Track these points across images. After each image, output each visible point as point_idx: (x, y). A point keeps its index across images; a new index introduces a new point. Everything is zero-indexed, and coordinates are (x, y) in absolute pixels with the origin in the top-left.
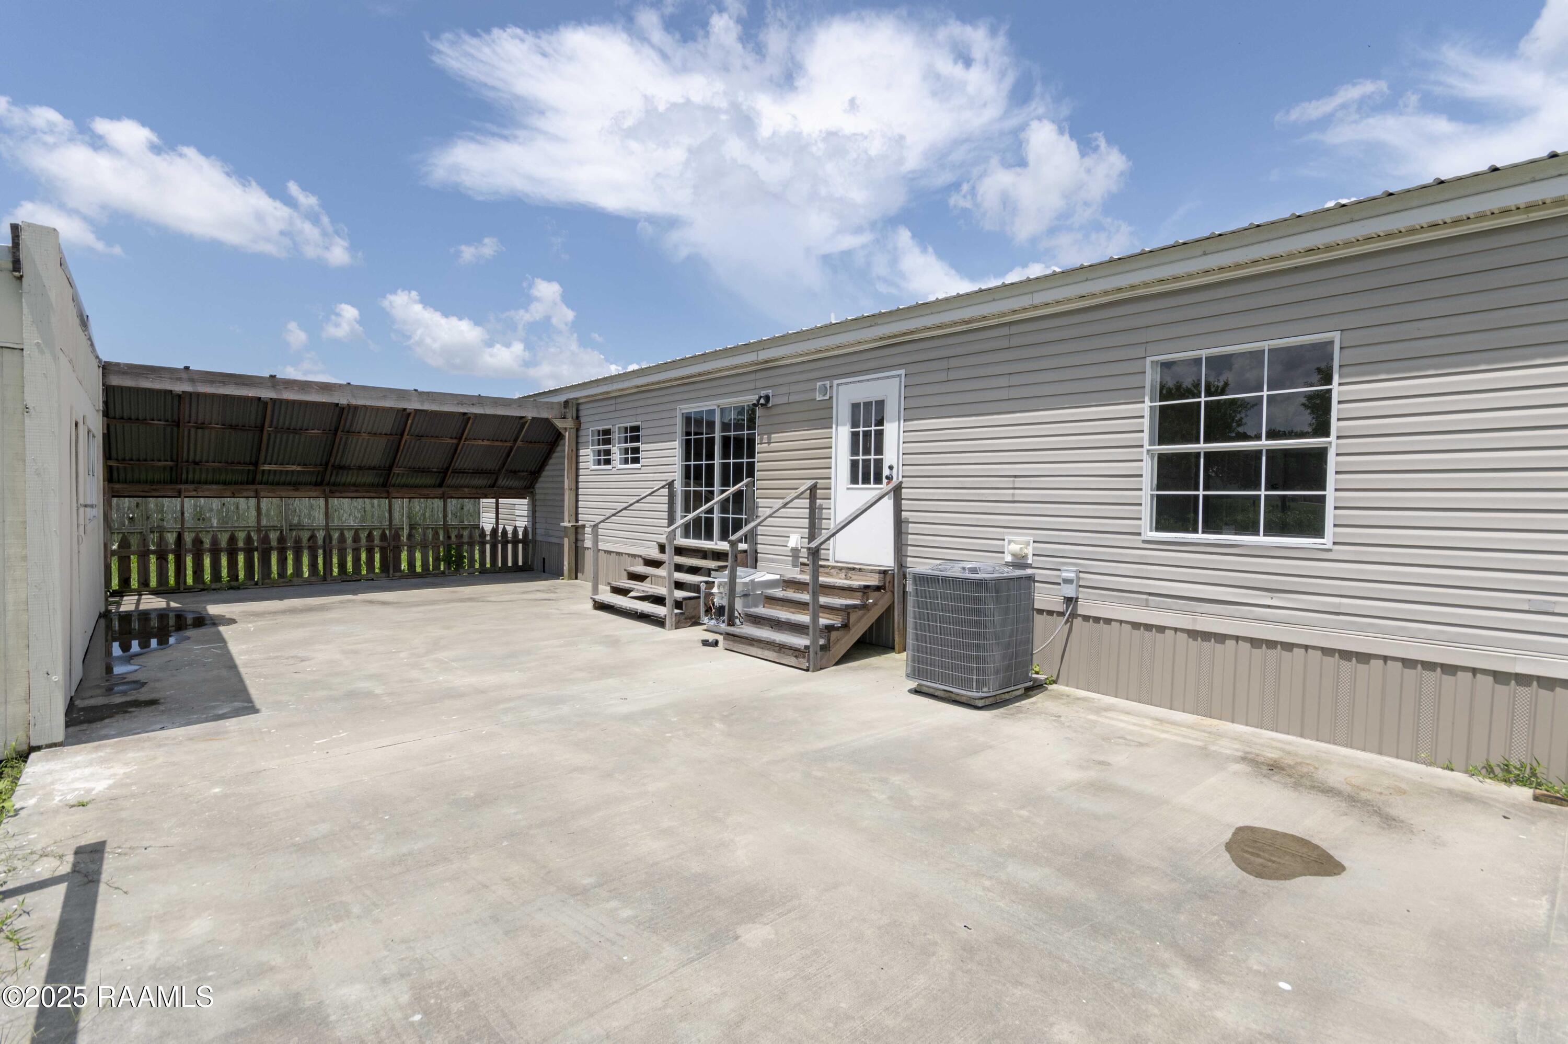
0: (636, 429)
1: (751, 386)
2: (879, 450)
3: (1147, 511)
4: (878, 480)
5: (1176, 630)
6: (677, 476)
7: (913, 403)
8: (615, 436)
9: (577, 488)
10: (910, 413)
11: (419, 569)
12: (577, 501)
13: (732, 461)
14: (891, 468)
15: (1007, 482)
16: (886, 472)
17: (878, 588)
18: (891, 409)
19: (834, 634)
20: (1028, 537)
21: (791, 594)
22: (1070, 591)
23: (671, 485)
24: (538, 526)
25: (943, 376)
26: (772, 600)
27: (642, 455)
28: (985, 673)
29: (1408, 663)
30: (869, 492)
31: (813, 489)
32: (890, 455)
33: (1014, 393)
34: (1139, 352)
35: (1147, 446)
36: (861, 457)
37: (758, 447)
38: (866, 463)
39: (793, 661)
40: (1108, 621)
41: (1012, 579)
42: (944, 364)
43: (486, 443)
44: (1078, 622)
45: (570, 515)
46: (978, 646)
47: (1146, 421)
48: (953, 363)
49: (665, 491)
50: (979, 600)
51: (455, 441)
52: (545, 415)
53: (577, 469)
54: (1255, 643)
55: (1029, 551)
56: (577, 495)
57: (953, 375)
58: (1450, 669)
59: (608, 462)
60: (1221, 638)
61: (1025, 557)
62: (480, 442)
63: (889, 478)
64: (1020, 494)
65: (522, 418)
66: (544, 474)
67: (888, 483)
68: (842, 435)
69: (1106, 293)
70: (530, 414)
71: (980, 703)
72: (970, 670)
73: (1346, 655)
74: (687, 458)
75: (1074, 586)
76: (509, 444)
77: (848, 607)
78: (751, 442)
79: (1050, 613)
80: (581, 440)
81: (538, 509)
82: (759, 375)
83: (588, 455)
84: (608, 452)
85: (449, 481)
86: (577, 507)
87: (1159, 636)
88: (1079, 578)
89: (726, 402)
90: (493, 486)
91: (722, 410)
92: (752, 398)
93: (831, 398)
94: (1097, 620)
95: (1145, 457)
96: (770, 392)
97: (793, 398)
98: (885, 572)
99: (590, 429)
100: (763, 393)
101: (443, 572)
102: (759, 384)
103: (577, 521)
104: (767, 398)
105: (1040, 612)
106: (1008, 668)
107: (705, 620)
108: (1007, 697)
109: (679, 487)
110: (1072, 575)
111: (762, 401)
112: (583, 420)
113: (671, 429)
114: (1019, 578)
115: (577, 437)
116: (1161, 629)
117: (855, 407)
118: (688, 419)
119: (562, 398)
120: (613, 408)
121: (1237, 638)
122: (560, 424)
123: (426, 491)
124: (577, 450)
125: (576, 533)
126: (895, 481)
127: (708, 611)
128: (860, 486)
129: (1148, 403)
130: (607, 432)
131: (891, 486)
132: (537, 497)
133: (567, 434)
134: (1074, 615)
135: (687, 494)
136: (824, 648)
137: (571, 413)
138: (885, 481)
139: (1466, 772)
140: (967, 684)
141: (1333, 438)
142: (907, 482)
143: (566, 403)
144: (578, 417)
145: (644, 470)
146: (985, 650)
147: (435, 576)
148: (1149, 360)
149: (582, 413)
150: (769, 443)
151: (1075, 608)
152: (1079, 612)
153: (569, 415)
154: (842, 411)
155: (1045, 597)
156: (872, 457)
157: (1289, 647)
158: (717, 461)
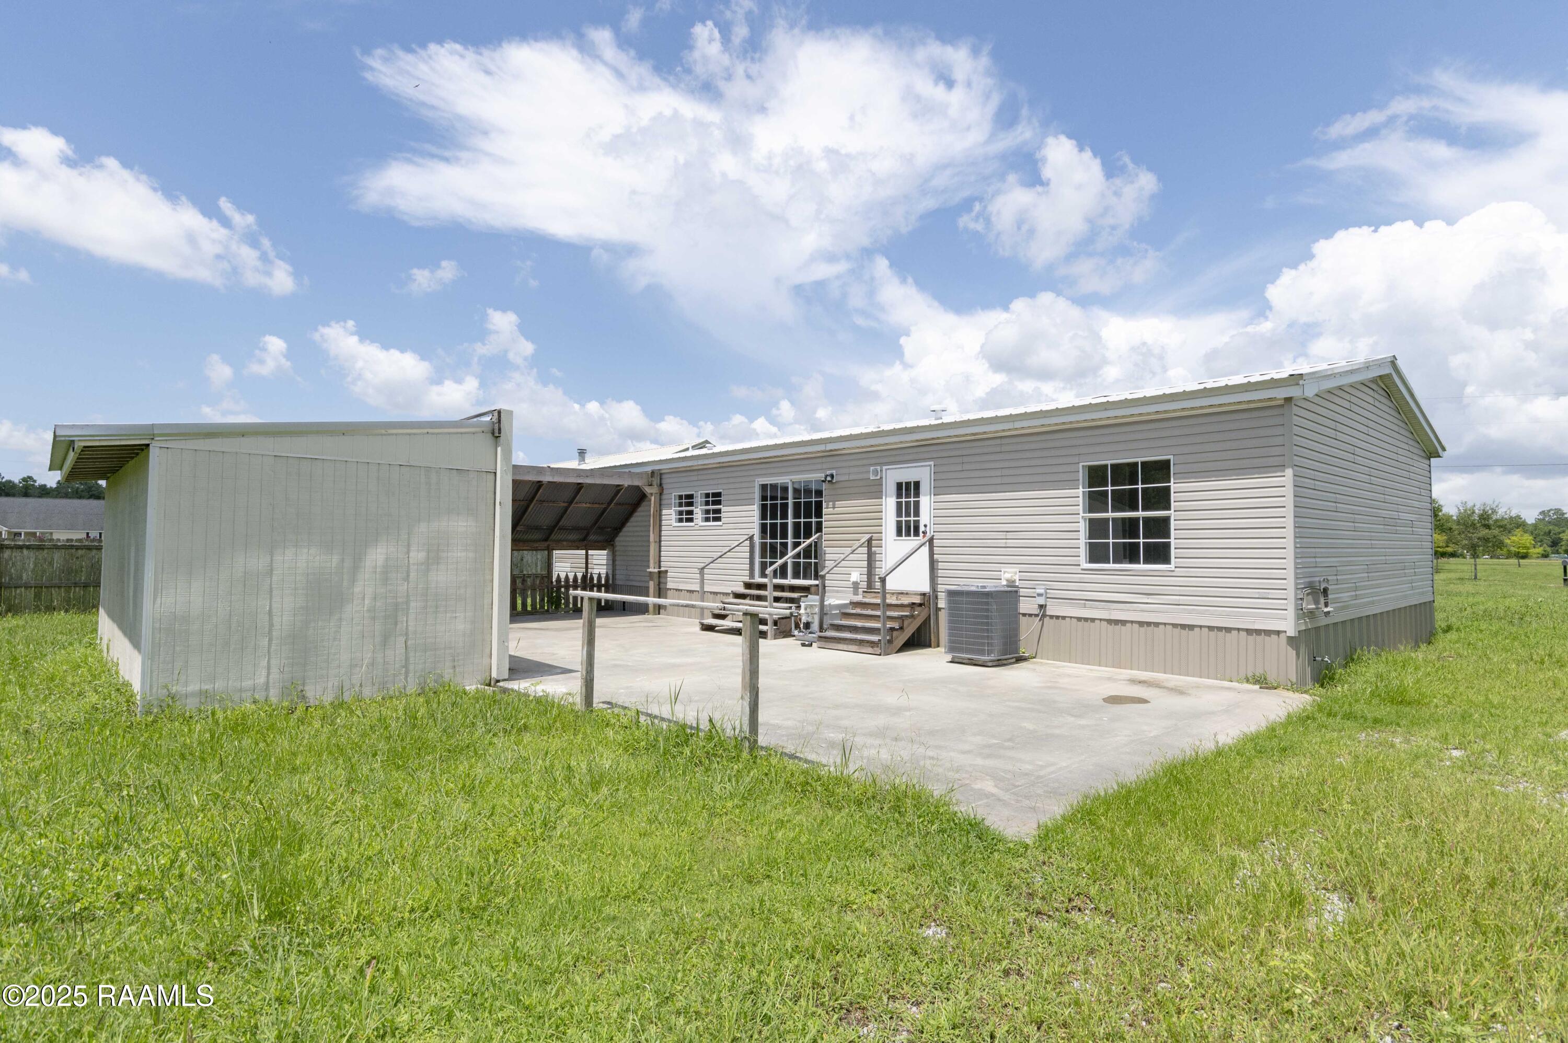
0: (718, 495)
1: (819, 467)
2: (917, 514)
3: (1083, 552)
4: (917, 533)
5: (1101, 620)
6: (756, 531)
7: (940, 484)
8: (699, 499)
9: (660, 541)
10: (938, 490)
11: (529, 608)
12: (660, 551)
13: (802, 520)
14: (925, 526)
15: (1002, 535)
16: (922, 529)
17: (920, 605)
18: (924, 488)
19: (895, 633)
20: (1016, 569)
21: (858, 611)
22: (1041, 601)
23: (751, 538)
24: (617, 572)
25: (959, 468)
26: (846, 615)
27: (722, 515)
28: (992, 646)
29: (1211, 628)
30: (911, 542)
31: (870, 541)
32: (925, 518)
33: (1006, 480)
34: (1076, 460)
35: (1082, 514)
36: (904, 519)
37: (824, 511)
38: (908, 522)
39: (870, 650)
40: (1064, 618)
41: (1006, 592)
42: (959, 460)
43: (588, 505)
44: (1047, 620)
45: (655, 563)
46: (988, 630)
47: (1081, 499)
48: (966, 459)
49: (747, 543)
50: (987, 603)
51: (565, 505)
52: (636, 483)
53: (660, 526)
54: (1141, 624)
55: (1017, 578)
56: (660, 546)
57: (966, 467)
58: (1228, 630)
59: (691, 520)
60: (1123, 623)
61: (1014, 581)
62: (584, 505)
63: (924, 533)
64: (1010, 543)
65: (618, 486)
66: (625, 529)
67: (924, 537)
68: (890, 503)
69: (1056, 424)
70: (626, 483)
71: (990, 664)
72: (983, 644)
73: (1183, 627)
74: (763, 516)
75: (1044, 597)
76: (604, 506)
77: (902, 616)
78: (819, 505)
79: (1030, 615)
80: (663, 502)
81: (618, 558)
82: (824, 460)
83: (670, 515)
84: (691, 513)
85: (553, 537)
86: (660, 556)
87: (1092, 624)
88: (1046, 593)
89: (797, 477)
90: (584, 539)
91: (793, 483)
92: (821, 476)
93: (881, 478)
94: (1057, 617)
95: (1081, 520)
96: (834, 472)
97: (852, 477)
98: (924, 594)
99: (672, 495)
100: (828, 472)
101: (547, 611)
102: (825, 466)
103: (660, 567)
104: (832, 476)
105: (1024, 615)
106: (1005, 644)
107: (796, 633)
108: (1005, 662)
109: (757, 540)
110: (1042, 591)
111: (829, 479)
112: (665, 486)
113: (751, 496)
114: (1011, 592)
115: (660, 500)
116: (1093, 620)
117: (899, 486)
118: (764, 487)
119: (649, 469)
120: (696, 478)
121: (1132, 622)
122: (648, 490)
123: (536, 545)
124: (661, 510)
125: (659, 577)
126: (928, 535)
127: (797, 626)
128: (904, 538)
129: (1081, 490)
130: (690, 497)
131: (926, 538)
132: (617, 548)
133: (653, 498)
134: (1044, 616)
135: (763, 546)
136: (890, 642)
137: (656, 481)
138: (921, 535)
139: (1238, 682)
140: (981, 652)
141: (1172, 511)
142: (937, 535)
143: (653, 472)
144: (661, 484)
145: (725, 526)
146: (992, 632)
147: (542, 613)
148: (1081, 464)
149: (664, 481)
150: (834, 508)
151: (1045, 611)
152: (1048, 613)
153: (655, 483)
154: (891, 488)
155: (1026, 606)
156: (912, 519)
157: (1157, 624)
158: (790, 521)
